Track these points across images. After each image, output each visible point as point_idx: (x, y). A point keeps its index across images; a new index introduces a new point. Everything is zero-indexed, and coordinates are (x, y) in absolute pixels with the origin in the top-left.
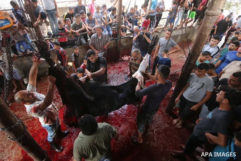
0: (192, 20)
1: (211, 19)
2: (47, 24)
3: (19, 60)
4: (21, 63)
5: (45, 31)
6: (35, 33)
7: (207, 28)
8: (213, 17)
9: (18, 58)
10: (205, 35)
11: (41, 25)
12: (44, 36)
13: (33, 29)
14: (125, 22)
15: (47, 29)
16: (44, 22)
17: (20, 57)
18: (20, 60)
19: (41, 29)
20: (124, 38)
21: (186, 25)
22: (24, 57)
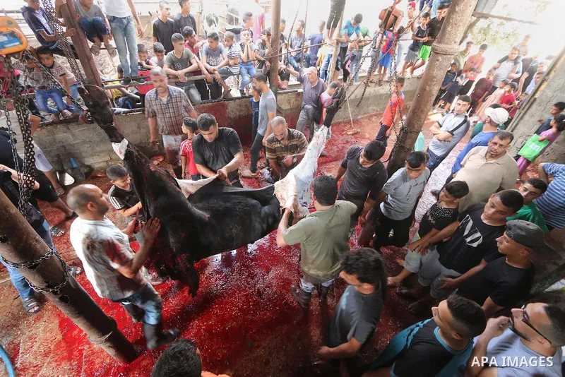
0: (423, 64)
1: (441, 60)
2: (111, 51)
3: (44, 131)
4: (50, 138)
5: (106, 70)
6: (82, 72)
7: (435, 77)
8: (445, 56)
9: (42, 126)
10: (431, 91)
11: (97, 53)
12: (103, 80)
13: (78, 61)
14: (287, 58)
15: (111, 63)
16: (103, 46)
17: (47, 125)
18: (49, 131)
19: (96, 63)
20: (284, 93)
21: (412, 72)
22: (59, 126)
